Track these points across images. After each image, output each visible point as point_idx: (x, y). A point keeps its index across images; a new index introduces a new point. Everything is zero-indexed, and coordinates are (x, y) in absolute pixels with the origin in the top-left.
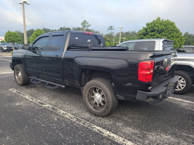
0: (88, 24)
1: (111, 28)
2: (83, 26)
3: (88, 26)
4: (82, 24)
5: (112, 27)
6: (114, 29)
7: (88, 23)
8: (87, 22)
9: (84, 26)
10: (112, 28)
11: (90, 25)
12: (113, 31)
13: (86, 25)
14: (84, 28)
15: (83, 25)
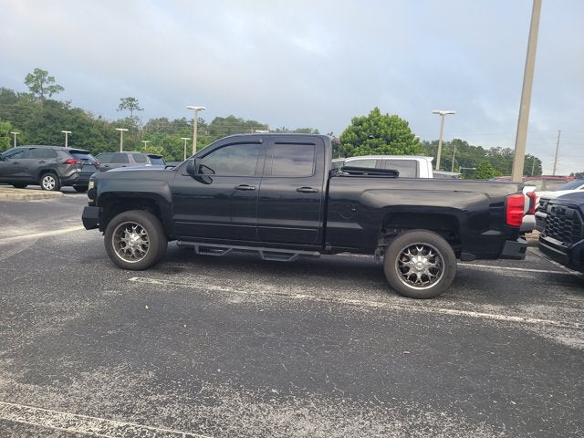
0: (51, 84)
1: (130, 103)
2: (32, 89)
3: (53, 90)
4: (29, 79)
5: (133, 100)
6: (140, 106)
7: (51, 79)
8: (50, 75)
9: (35, 89)
10: (134, 103)
11: (62, 89)
12: (135, 113)
13: (45, 85)
14: (37, 95)
15: (32, 85)
